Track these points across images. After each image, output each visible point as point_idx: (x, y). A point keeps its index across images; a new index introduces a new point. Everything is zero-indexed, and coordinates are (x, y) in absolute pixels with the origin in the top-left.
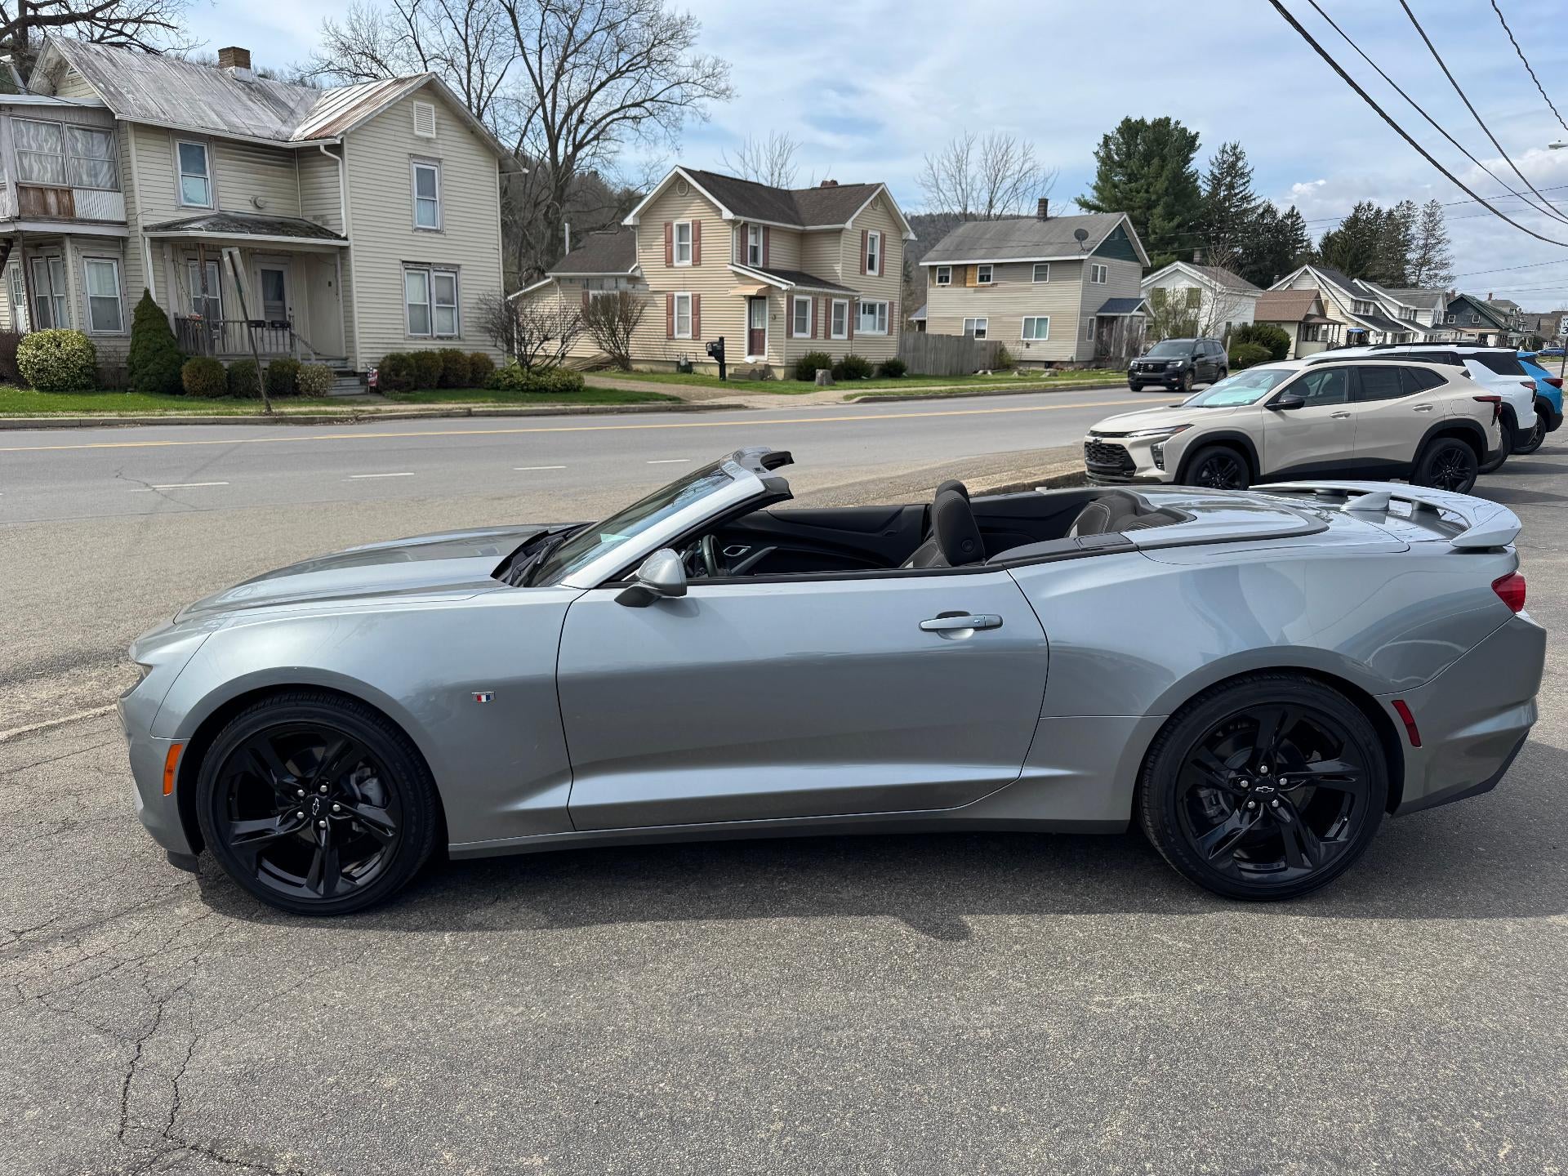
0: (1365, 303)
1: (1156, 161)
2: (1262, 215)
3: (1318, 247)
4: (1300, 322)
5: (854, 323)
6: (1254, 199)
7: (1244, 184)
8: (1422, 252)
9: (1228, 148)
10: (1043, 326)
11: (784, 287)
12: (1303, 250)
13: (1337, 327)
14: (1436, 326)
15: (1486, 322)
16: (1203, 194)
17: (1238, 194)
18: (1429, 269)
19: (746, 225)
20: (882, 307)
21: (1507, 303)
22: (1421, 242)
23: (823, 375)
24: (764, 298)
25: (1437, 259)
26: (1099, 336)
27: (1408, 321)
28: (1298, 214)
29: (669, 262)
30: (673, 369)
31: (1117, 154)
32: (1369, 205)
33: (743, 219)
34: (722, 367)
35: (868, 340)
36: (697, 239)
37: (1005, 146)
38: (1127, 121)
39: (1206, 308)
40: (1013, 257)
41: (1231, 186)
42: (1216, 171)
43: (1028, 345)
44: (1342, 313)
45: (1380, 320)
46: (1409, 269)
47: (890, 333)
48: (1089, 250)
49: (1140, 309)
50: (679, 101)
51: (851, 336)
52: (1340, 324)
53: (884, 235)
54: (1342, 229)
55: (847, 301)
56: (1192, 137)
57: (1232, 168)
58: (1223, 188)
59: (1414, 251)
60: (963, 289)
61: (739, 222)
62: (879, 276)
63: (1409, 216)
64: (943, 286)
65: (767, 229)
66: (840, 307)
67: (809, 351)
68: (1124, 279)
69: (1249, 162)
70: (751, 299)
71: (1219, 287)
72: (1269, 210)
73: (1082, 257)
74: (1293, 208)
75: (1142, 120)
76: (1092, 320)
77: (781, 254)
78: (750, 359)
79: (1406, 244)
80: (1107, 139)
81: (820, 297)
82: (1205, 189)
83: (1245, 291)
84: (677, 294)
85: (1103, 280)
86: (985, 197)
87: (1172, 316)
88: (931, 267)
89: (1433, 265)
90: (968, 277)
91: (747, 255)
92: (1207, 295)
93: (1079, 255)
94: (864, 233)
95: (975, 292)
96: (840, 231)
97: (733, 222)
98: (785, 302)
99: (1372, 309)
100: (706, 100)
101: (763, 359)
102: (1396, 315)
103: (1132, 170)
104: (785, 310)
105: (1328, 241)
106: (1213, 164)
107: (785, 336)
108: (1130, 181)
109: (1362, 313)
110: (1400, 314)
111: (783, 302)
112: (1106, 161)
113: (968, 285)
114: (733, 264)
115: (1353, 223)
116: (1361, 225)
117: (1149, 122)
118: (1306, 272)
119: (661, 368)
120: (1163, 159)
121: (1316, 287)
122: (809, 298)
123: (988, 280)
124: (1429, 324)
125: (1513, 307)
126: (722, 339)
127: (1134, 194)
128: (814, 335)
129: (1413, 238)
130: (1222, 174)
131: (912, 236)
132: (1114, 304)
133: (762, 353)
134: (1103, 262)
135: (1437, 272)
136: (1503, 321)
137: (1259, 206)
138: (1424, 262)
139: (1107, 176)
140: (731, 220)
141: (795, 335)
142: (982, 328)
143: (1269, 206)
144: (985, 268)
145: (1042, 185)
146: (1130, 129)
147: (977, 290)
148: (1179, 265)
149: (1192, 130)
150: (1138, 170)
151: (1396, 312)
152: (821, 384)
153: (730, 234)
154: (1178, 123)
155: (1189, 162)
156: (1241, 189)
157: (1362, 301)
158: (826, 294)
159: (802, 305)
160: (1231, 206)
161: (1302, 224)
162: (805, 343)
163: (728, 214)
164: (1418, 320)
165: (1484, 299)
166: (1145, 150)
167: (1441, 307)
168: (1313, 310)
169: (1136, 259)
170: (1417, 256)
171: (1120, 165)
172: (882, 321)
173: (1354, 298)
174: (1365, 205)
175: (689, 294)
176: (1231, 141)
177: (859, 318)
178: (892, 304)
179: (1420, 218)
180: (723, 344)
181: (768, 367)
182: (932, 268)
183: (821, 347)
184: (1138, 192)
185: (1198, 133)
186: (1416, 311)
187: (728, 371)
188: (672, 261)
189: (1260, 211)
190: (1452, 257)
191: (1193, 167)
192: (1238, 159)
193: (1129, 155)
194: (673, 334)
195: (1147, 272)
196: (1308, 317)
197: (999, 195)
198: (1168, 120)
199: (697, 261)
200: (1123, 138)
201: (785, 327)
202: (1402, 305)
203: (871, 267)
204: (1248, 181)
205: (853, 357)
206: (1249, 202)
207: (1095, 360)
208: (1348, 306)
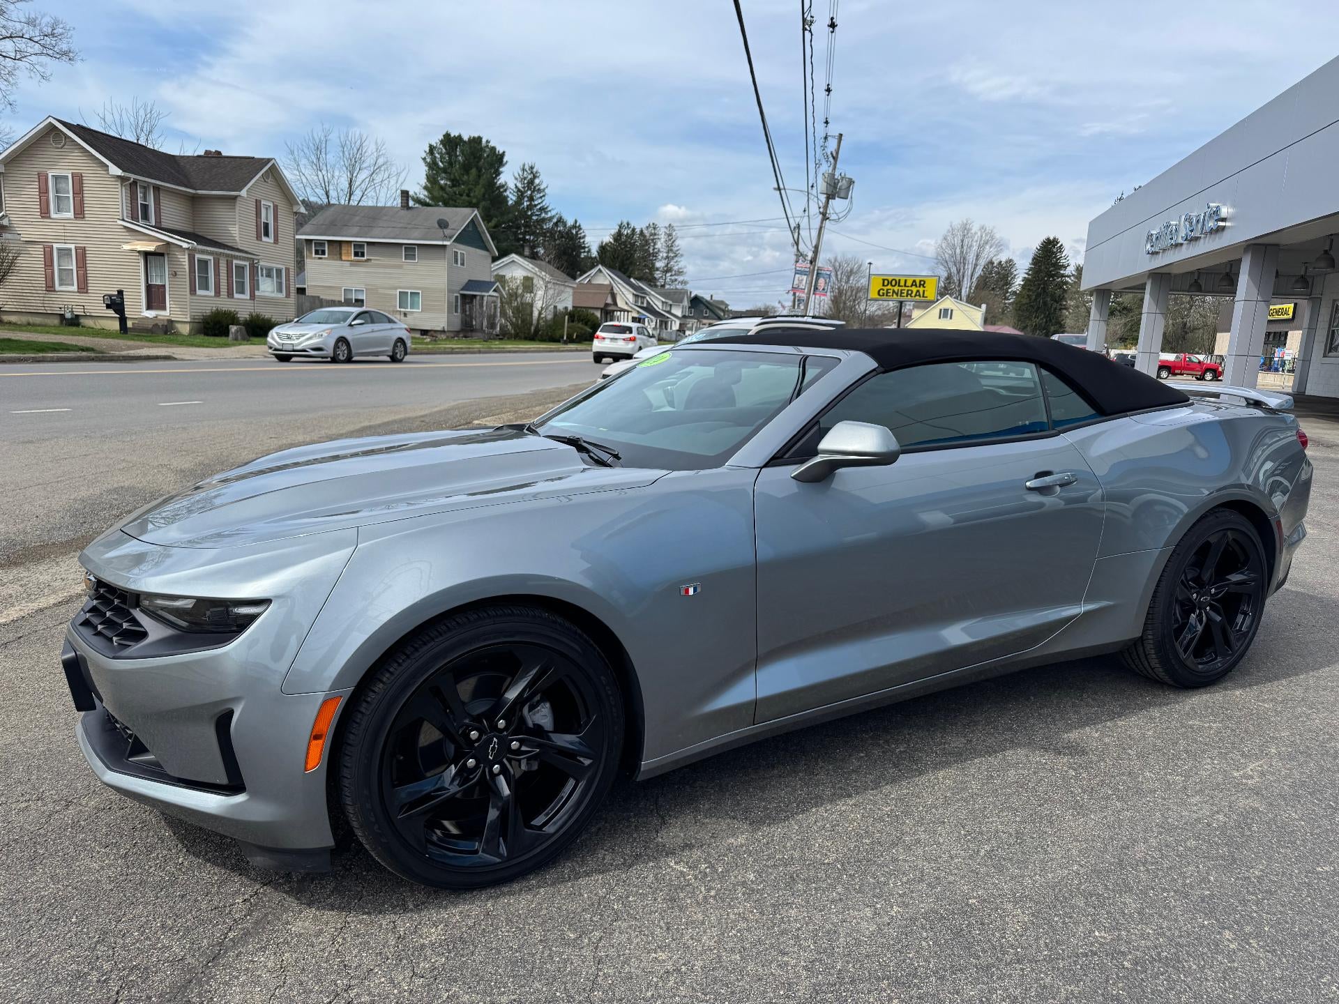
0: (641, 297)
1: (474, 171)
2: (556, 224)
3: (596, 253)
4: (602, 309)
5: (255, 286)
6: (550, 211)
7: (541, 197)
8: (666, 261)
9: (527, 167)
10: (416, 299)
11: (185, 245)
12: (586, 254)
13: (626, 313)
14: (684, 317)
15: (713, 315)
16: (510, 202)
17: (537, 205)
18: (671, 276)
19: (135, 182)
20: (279, 271)
21: (722, 302)
22: (665, 255)
23: (237, 331)
24: (162, 255)
25: (676, 268)
26: (464, 311)
27: (669, 312)
28: (580, 226)
29: (45, 213)
30: (56, 321)
31: (441, 161)
32: (628, 224)
33: (133, 176)
34: (123, 320)
35: (268, 301)
36: (79, 191)
37: (359, 141)
38: (447, 136)
39: (540, 293)
40: (384, 238)
41: (531, 199)
42: (519, 185)
43: (405, 315)
44: (626, 303)
45: (650, 309)
46: (657, 274)
47: (288, 296)
48: (451, 238)
49: (495, 291)
50: (13, 55)
51: (253, 297)
52: (628, 312)
53: (277, 206)
54: (611, 240)
55: (247, 263)
56: (501, 155)
57: (530, 183)
58: (526, 199)
59: (661, 260)
60: (339, 262)
61: (128, 179)
62: (274, 243)
63: (655, 234)
64: (320, 258)
65: (157, 189)
66: (240, 269)
67: (214, 309)
68: (478, 264)
69: (543, 181)
70: (146, 255)
71: (548, 278)
72: (560, 220)
73: (445, 243)
74: (576, 221)
75: (460, 136)
76: (457, 297)
77: (173, 213)
78: (151, 314)
79: (655, 255)
80: (432, 149)
81: (221, 258)
82: (512, 198)
83: (565, 282)
84: (55, 246)
85: (463, 264)
86: (345, 184)
87: (514, 298)
88: (307, 240)
89: (673, 273)
90: (343, 252)
91: (139, 213)
92: (538, 283)
93: (443, 240)
94: (258, 203)
95: (351, 265)
96: (235, 198)
97: (122, 179)
98: (187, 260)
99: (645, 302)
100: (44, 59)
101: (164, 314)
102: (661, 308)
103: (455, 176)
104: (187, 267)
105: (603, 249)
106: (516, 179)
107: (188, 293)
108: (454, 186)
109: (639, 304)
110: (663, 305)
111: (184, 260)
112: (432, 166)
113: (344, 258)
114: (123, 220)
115: (617, 237)
116: (624, 238)
117: (466, 138)
118: (600, 271)
119: (38, 320)
120: (479, 170)
121: (607, 283)
122: (211, 258)
123: (363, 255)
124: (679, 314)
125: (727, 305)
126: (120, 293)
127: (458, 196)
128: (218, 293)
129: (659, 251)
130: (524, 188)
131: (303, 210)
132: (471, 284)
133: (164, 308)
134: (462, 249)
135: (676, 277)
136: (722, 314)
137: (554, 216)
138: (668, 270)
139: (434, 178)
140: (119, 177)
141: (199, 292)
142: (360, 298)
143: (561, 218)
144: (359, 246)
145: (395, 178)
146: (450, 142)
147: (353, 263)
148: (514, 257)
149: (500, 149)
150: (460, 177)
151: (660, 305)
152: (236, 339)
153: (119, 190)
154: (488, 142)
155: (499, 174)
156: (540, 201)
157: (639, 295)
158: (227, 255)
159: (204, 263)
160: (532, 215)
161: (583, 234)
162: (209, 301)
163: (115, 170)
164: (673, 311)
165: (708, 298)
166: (464, 161)
167: (686, 303)
168: (609, 301)
169: (485, 248)
170: (663, 265)
171: (444, 170)
172: (280, 284)
173: (635, 293)
174: (625, 223)
175: (73, 247)
176: (528, 163)
177: (258, 280)
178: (287, 270)
179: (663, 238)
180: (123, 299)
181: (171, 322)
182: (309, 242)
183: (225, 304)
184: (461, 195)
185: (504, 152)
186: (671, 305)
187: (129, 324)
188: (48, 212)
189: (555, 220)
190: (685, 267)
191: (502, 179)
192: (535, 177)
193: (451, 164)
194: (53, 286)
195: (494, 259)
196: (607, 305)
197: (357, 183)
198: (480, 139)
199: (80, 213)
200: (446, 149)
201: (188, 283)
202: (664, 300)
203: (267, 234)
204: (544, 196)
205: (258, 316)
206: (546, 213)
207: (462, 330)
208: (631, 298)
